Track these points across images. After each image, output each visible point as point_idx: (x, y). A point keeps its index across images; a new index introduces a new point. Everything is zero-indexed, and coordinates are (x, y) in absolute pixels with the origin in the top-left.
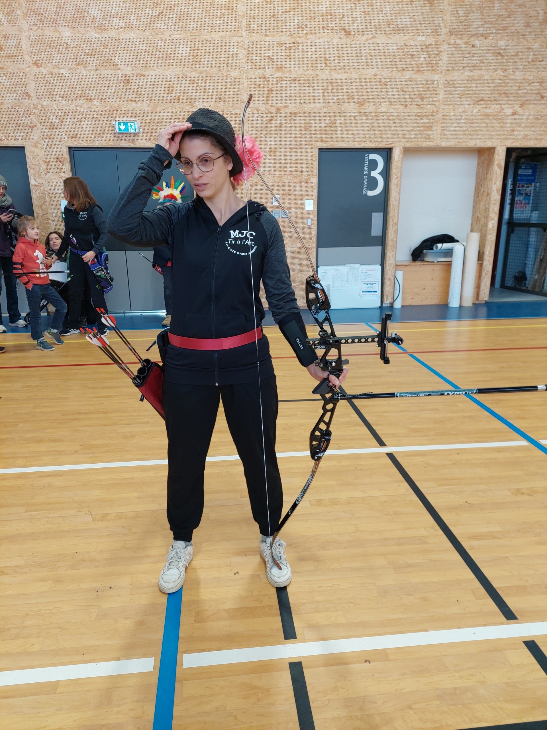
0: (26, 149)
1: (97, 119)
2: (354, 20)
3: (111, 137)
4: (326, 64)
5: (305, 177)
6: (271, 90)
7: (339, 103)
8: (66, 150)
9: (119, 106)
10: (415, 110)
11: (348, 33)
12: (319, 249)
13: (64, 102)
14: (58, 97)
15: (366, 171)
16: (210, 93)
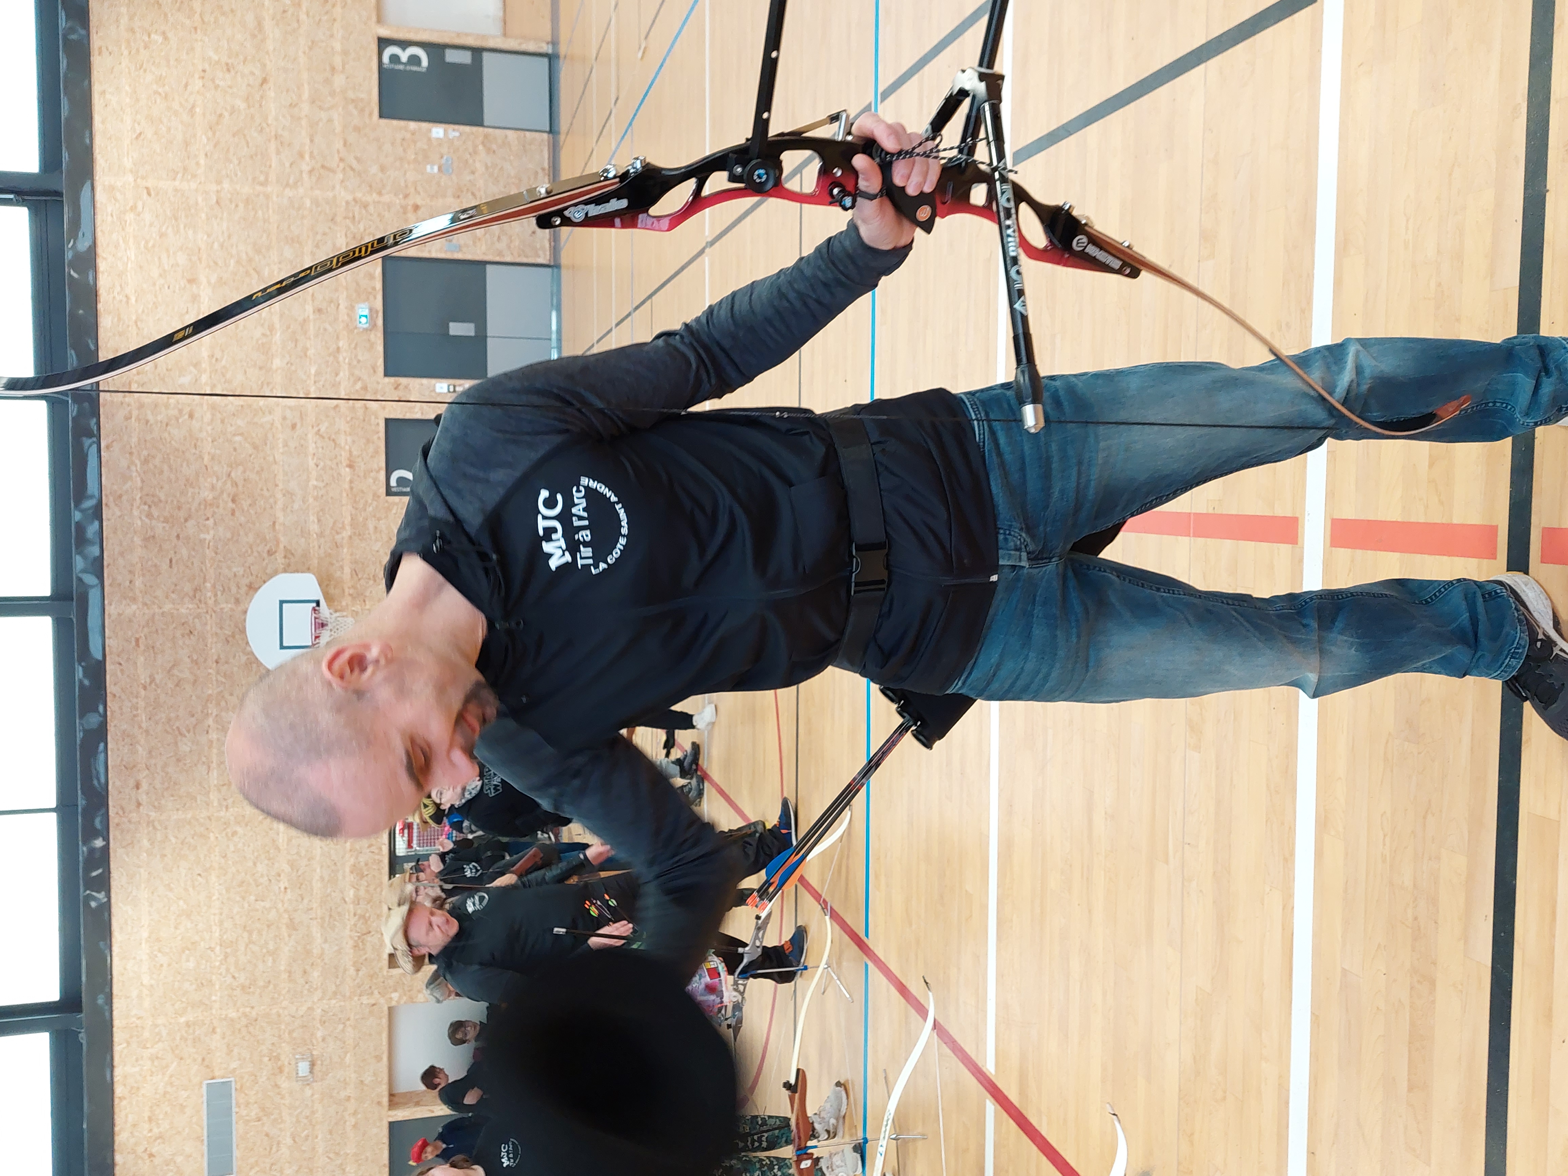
0: (388, 417)
1: (356, 344)
2: (252, 73)
3: (373, 332)
4: (295, 106)
5: (408, 136)
6: (323, 167)
7: (332, 94)
8: (387, 380)
9: (343, 321)
10: (338, 10)
11: (264, 81)
12: (485, 124)
13: (341, 374)
14: (338, 379)
15: (401, 67)
16: (327, 230)
